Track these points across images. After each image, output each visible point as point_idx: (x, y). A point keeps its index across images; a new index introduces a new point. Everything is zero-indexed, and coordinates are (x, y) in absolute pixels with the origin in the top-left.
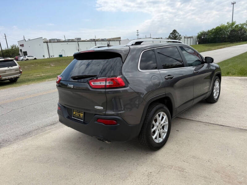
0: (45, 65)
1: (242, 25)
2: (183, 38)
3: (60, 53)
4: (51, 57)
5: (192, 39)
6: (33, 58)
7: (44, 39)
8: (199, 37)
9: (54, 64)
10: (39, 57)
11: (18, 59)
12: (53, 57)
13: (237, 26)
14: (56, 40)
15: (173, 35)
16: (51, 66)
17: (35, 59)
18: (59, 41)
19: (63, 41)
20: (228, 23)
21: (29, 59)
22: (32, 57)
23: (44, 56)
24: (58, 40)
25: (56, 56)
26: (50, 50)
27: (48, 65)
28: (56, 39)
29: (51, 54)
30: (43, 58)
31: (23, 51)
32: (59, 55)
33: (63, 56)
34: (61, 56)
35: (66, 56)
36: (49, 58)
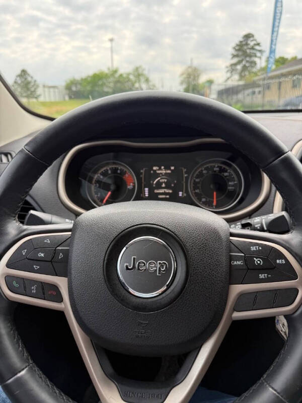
1: (129, 74)
2: (41, 86)
5: (56, 90)
8: (68, 87)
13: (121, 75)
15: (23, 80)
20: (109, 69)
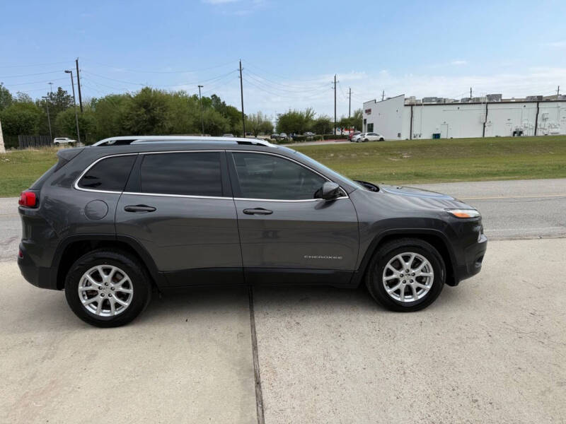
0: (391, 155)
3: (437, 129)
4: (415, 137)
6: (378, 138)
7: (411, 98)
9: (411, 155)
10: (390, 136)
11: (352, 139)
12: (418, 138)
14: (434, 100)
16: (401, 158)
17: (382, 139)
18: (440, 102)
19: (451, 102)
21: (370, 140)
22: (376, 135)
23: (399, 135)
24: (439, 100)
25: (427, 136)
26: (414, 123)
27: (396, 155)
28: (436, 98)
29: (415, 132)
30: (398, 139)
31: (368, 123)
32: (434, 135)
33: (441, 137)
34: (437, 136)
35: (449, 137)
36: (409, 138)
